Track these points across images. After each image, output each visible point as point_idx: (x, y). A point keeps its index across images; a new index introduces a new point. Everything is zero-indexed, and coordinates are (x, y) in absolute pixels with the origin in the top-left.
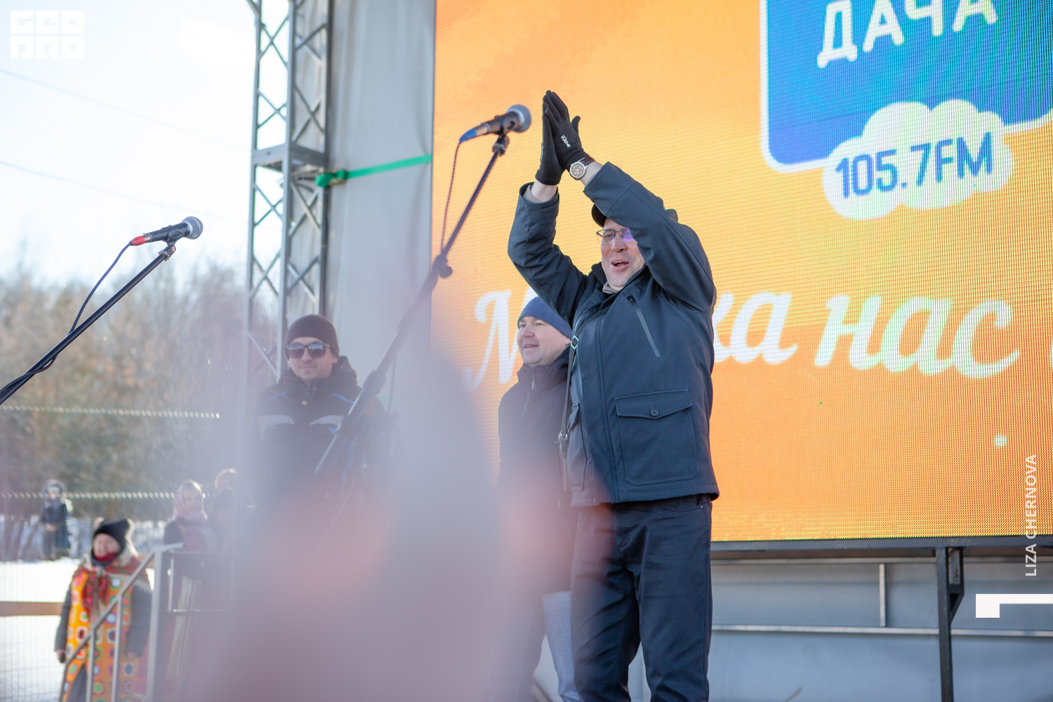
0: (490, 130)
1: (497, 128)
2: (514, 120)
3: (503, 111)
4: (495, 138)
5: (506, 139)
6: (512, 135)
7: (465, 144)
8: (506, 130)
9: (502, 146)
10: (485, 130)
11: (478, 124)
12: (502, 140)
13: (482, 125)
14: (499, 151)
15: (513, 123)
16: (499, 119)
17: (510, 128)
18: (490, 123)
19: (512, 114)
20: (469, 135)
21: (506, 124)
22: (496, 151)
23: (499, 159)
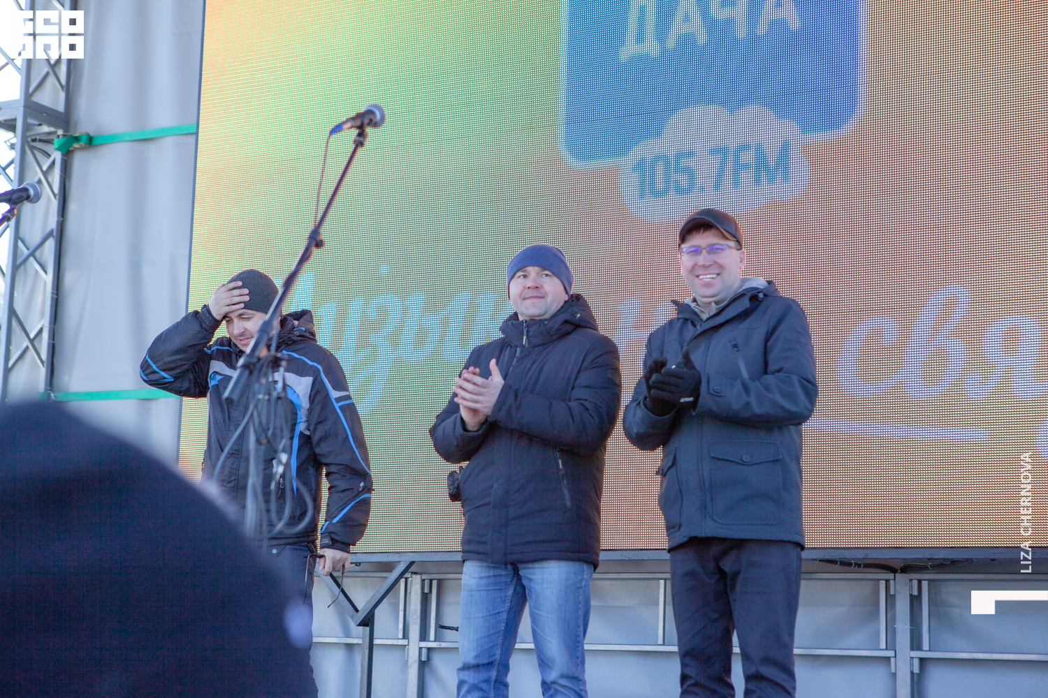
0: (354, 125)
1: (358, 123)
2: (372, 117)
3: (362, 110)
4: (355, 132)
5: (365, 133)
6: (369, 130)
7: (334, 136)
8: (365, 125)
9: (361, 139)
10: (349, 125)
11: (344, 119)
12: (362, 134)
13: (347, 120)
14: (359, 144)
15: (371, 120)
16: (359, 116)
17: (369, 124)
18: (353, 119)
19: (369, 112)
20: (337, 129)
21: (366, 121)
22: (356, 143)
23: (360, 151)
